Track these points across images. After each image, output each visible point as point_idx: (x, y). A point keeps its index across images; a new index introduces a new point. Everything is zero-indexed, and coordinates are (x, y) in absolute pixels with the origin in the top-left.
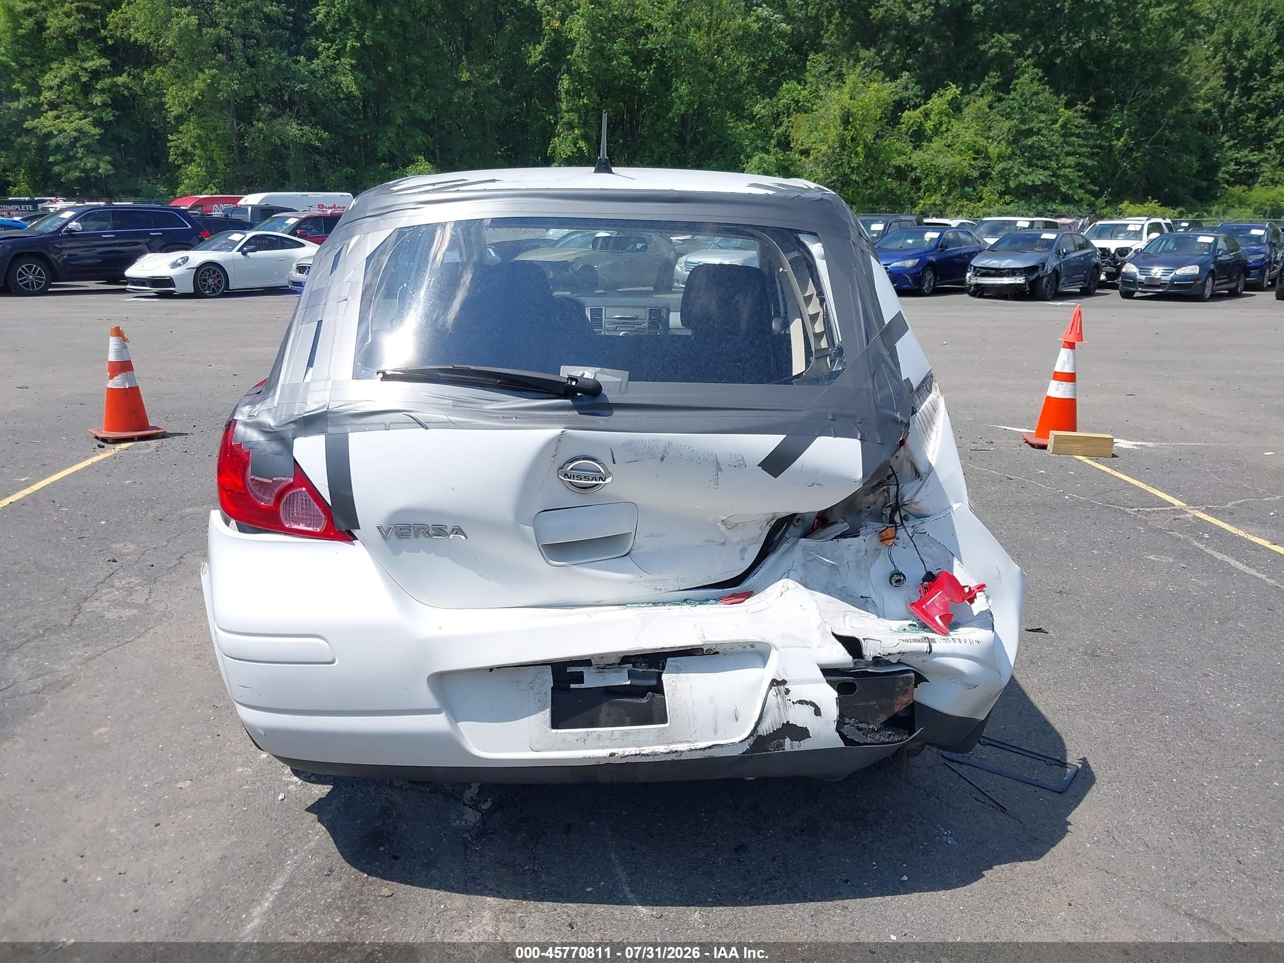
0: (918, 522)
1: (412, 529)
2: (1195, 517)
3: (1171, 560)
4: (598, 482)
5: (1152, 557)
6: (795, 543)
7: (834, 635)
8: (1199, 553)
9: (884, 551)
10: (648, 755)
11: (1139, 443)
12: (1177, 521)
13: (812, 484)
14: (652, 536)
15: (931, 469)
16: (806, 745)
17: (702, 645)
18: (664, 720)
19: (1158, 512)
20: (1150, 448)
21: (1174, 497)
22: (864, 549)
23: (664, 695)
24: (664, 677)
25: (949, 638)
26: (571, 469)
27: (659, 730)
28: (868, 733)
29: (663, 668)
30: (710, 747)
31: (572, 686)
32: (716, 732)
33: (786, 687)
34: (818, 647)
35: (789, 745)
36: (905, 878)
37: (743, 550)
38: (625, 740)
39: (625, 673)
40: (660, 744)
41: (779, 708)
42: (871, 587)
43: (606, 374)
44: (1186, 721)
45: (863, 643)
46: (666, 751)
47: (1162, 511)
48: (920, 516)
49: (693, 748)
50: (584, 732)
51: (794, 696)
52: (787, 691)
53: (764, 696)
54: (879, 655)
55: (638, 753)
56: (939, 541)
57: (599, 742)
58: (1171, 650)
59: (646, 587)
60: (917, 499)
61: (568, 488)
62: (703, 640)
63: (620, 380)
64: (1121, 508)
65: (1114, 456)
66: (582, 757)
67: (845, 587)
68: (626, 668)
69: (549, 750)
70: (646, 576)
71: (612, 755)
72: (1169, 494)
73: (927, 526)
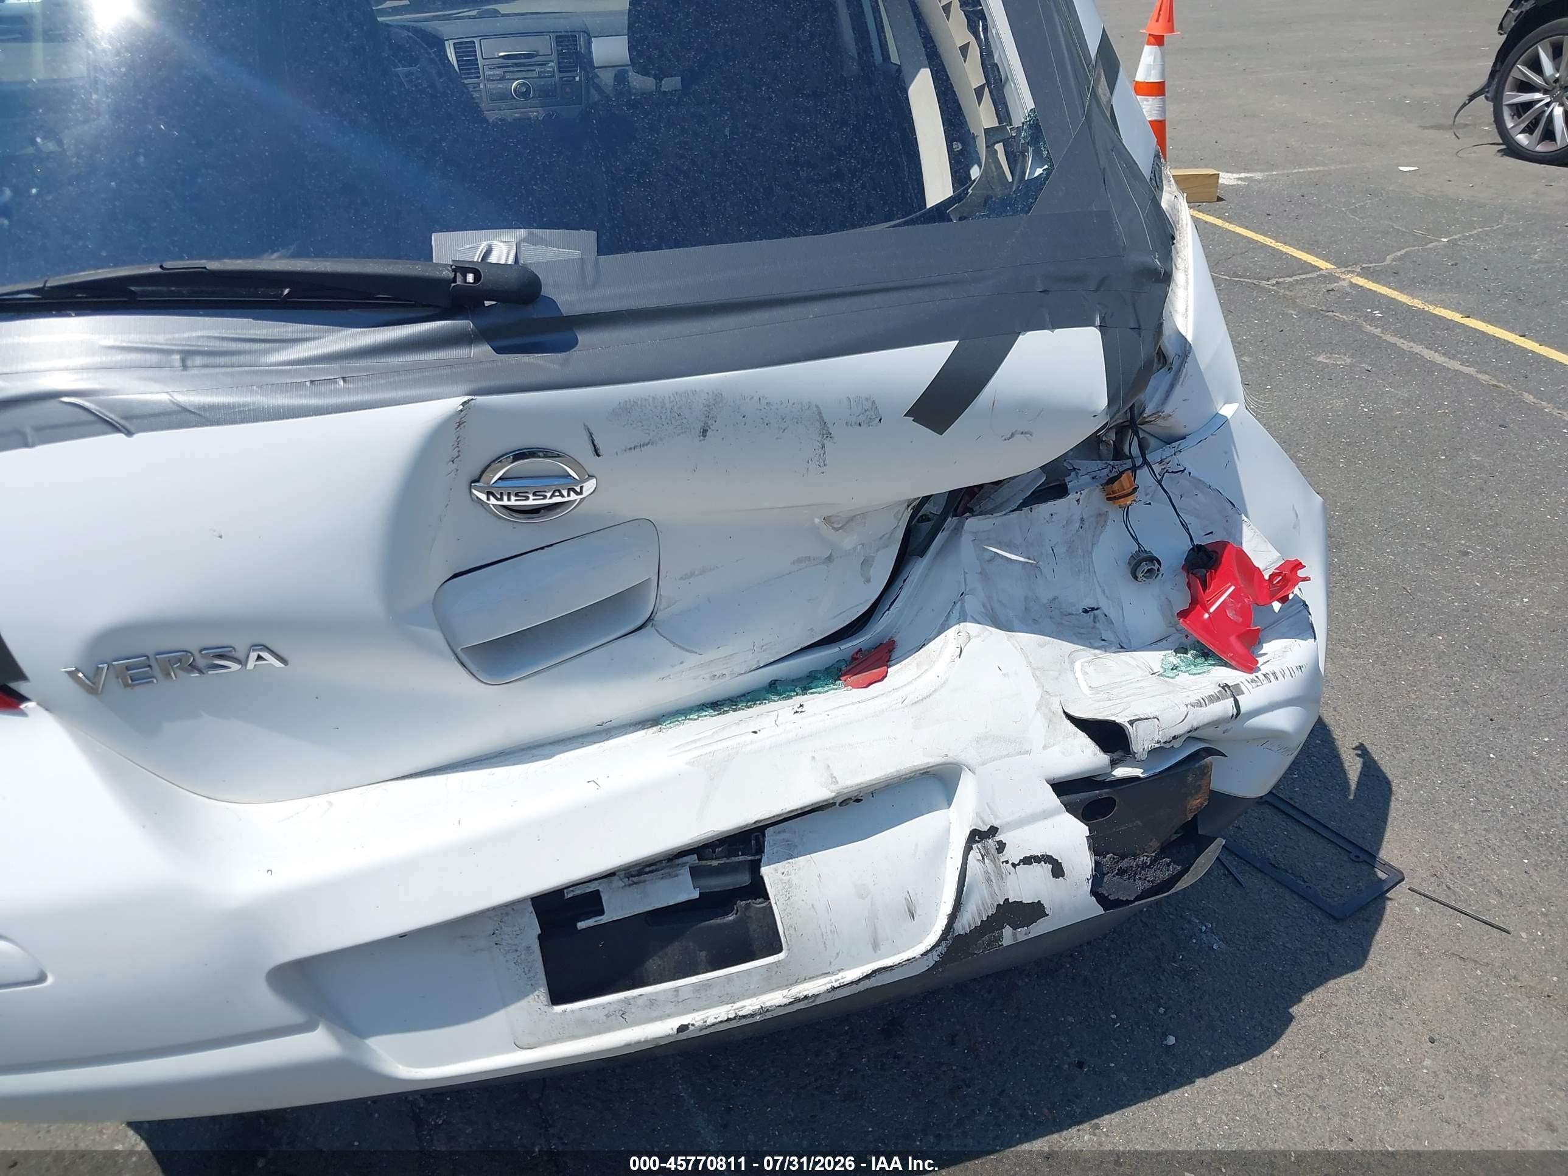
0: (1168, 450)
1: (153, 663)
2: (1353, 286)
3: (1349, 361)
4: (566, 499)
5: (1321, 358)
6: (958, 530)
7: (1069, 717)
8: (1379, 344)
9: (1114, 514)
10: (752, 1015)
11: (1243, 175)
12: (1332, 293)
13: (1013, 435)
14: (692, 574)
15: (1185, 349)
16: (1039, 928)
17: (833, 798)
18: (774, 946)
19: (1302, 282)
20: (1259, 181)
21: (1316, 257)
22: (1077, 517)
23: (767, 898)
24: (765, 871)
25: (1259, 674)
26: (500, 479)
27: (768, 968)
28: (1135, 874)
29: (760, 850)
30: (868, 977)
31: (581, 925)
32: (876, 946)
33: (997, 838)
34: (1044, 748)
35: (1008, 936)
36: (1171, 1040)
37: (866, 563)
38: (704, 998)
39: (685, 875)
40: (772, 990)
41: (989, 880)
42: (1097, 586)
43: (542, 242)
44: (1466, 641)
45: (1131, 730)
46: (786, 1001)
47: (1307, 279)
48: (1171, 439)
49: (836, 985)
50: (619, 1001)
51: (1013, 854)
52: (1001, 847)
53: (959, 863)
54: (1157, 745)
55: (732, 1016)
56: (1208, 481)
57: (654, 1010)
58: (1402, 515)
59: (695, 678)
60: (1168, 409)
61: (500, 517)
62: (833, 787)
63: (576, 254)
64: (1255, 282)
65: (1220, 199)
66: (623, 1043)
67: (1055, 598)
68: (683, 865)
69: (554, 1041)
70: (692, 660)
71: (683, 1028)
72: (1308, 251)
73: (1187, 457)
